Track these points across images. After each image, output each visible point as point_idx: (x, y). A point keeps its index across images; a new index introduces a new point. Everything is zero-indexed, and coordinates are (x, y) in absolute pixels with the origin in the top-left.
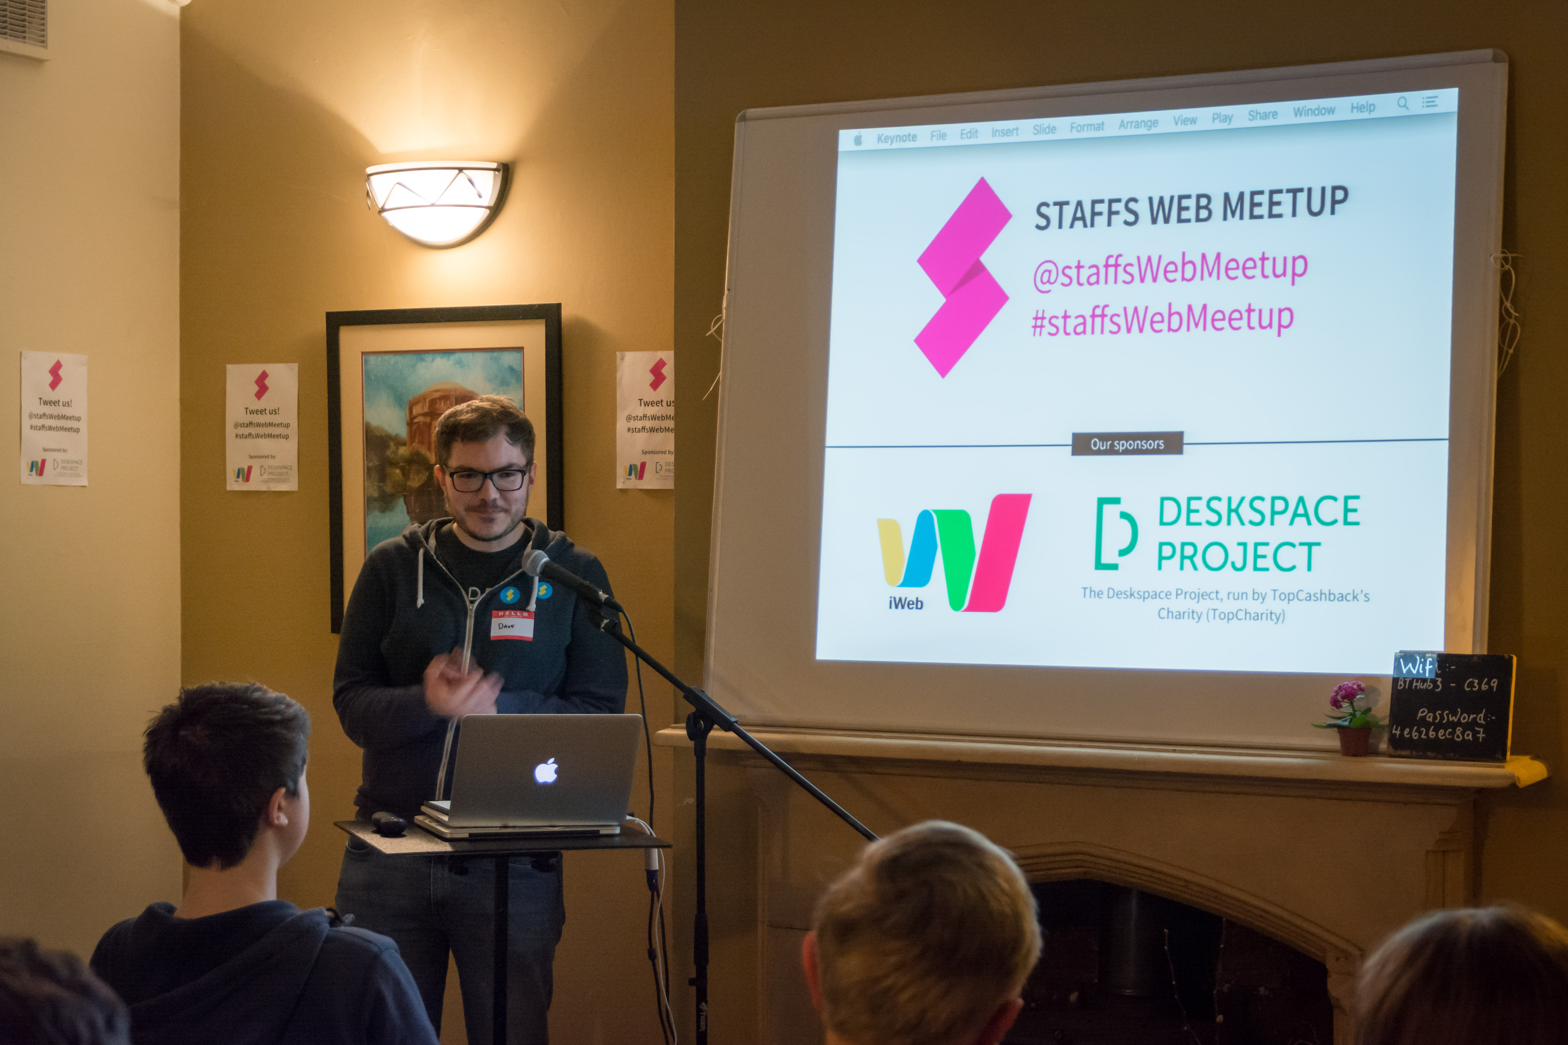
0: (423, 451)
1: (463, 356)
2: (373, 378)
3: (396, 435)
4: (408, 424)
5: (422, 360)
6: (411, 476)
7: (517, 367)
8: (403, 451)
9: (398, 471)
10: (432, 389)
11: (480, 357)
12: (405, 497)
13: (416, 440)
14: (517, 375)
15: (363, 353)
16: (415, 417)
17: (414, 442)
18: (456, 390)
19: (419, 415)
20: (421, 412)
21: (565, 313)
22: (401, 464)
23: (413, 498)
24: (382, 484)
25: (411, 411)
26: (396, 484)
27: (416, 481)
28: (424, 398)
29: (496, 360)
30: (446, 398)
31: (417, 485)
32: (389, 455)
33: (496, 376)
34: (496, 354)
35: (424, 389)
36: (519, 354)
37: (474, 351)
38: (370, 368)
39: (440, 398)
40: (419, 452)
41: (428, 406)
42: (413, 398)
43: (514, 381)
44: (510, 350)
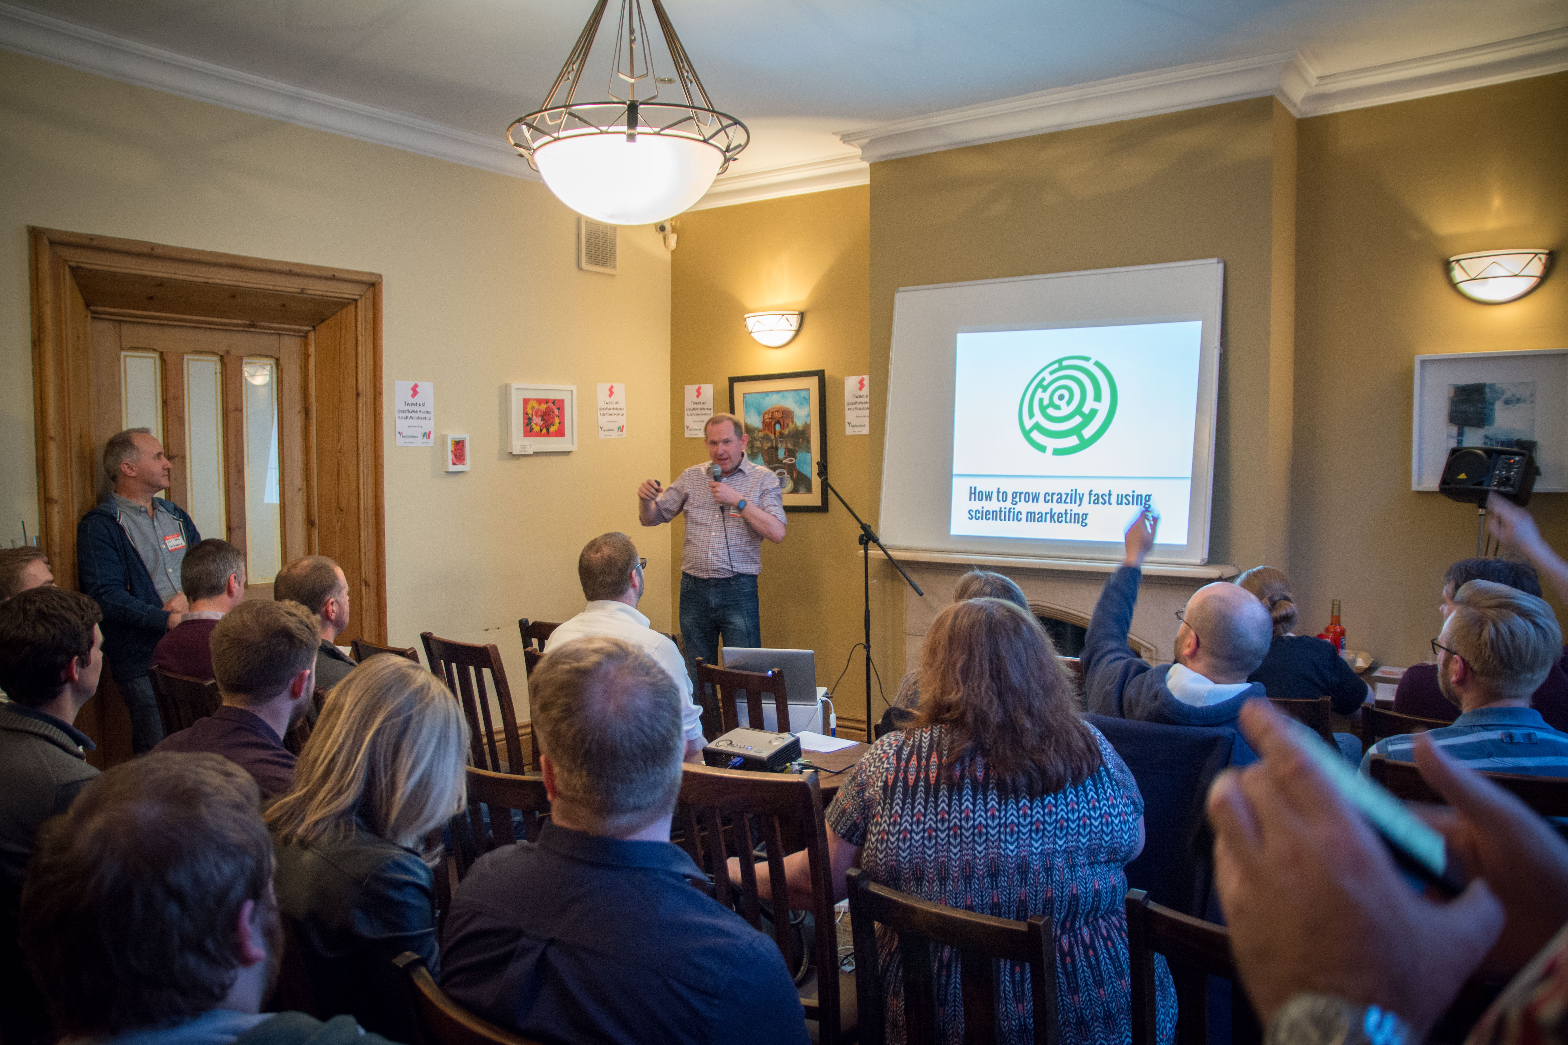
0: (769, 433)
1: (786, 393)
2: (747, 404)
3: (758, 428)
4: (762, 423)
5: (768, 396)
6: (764, 445)
7: (808, 398)
8: (761, 434)
9: (759, 444)
10: (771, 408)
11: (791, 394)
12: (762, 455)
13: (766, 429)
14: (807, 400)
15: (744, 394)
16: (766, 420)
18: (781, 408)
20: (768, 417)
21: (826, 373)
22: (760, 440)
23: (765, 455)
25: (764, 417)
26: (758, 448)
27: (767, 446)
28: (769, 412)
29: (798, 394)
30: (778, 411)
31: (767, 448)
32: (755, 436)
33: (798, 402)
34: (798, 392)
35: (769, 408)
36: (808, 392)
37: (789, 391)
38: (746, 400)
39: (776, 412)
40: (767, 434)
41: (771, 415)
42: (764, 412)
43: (805, 403)
44: (804, 390)
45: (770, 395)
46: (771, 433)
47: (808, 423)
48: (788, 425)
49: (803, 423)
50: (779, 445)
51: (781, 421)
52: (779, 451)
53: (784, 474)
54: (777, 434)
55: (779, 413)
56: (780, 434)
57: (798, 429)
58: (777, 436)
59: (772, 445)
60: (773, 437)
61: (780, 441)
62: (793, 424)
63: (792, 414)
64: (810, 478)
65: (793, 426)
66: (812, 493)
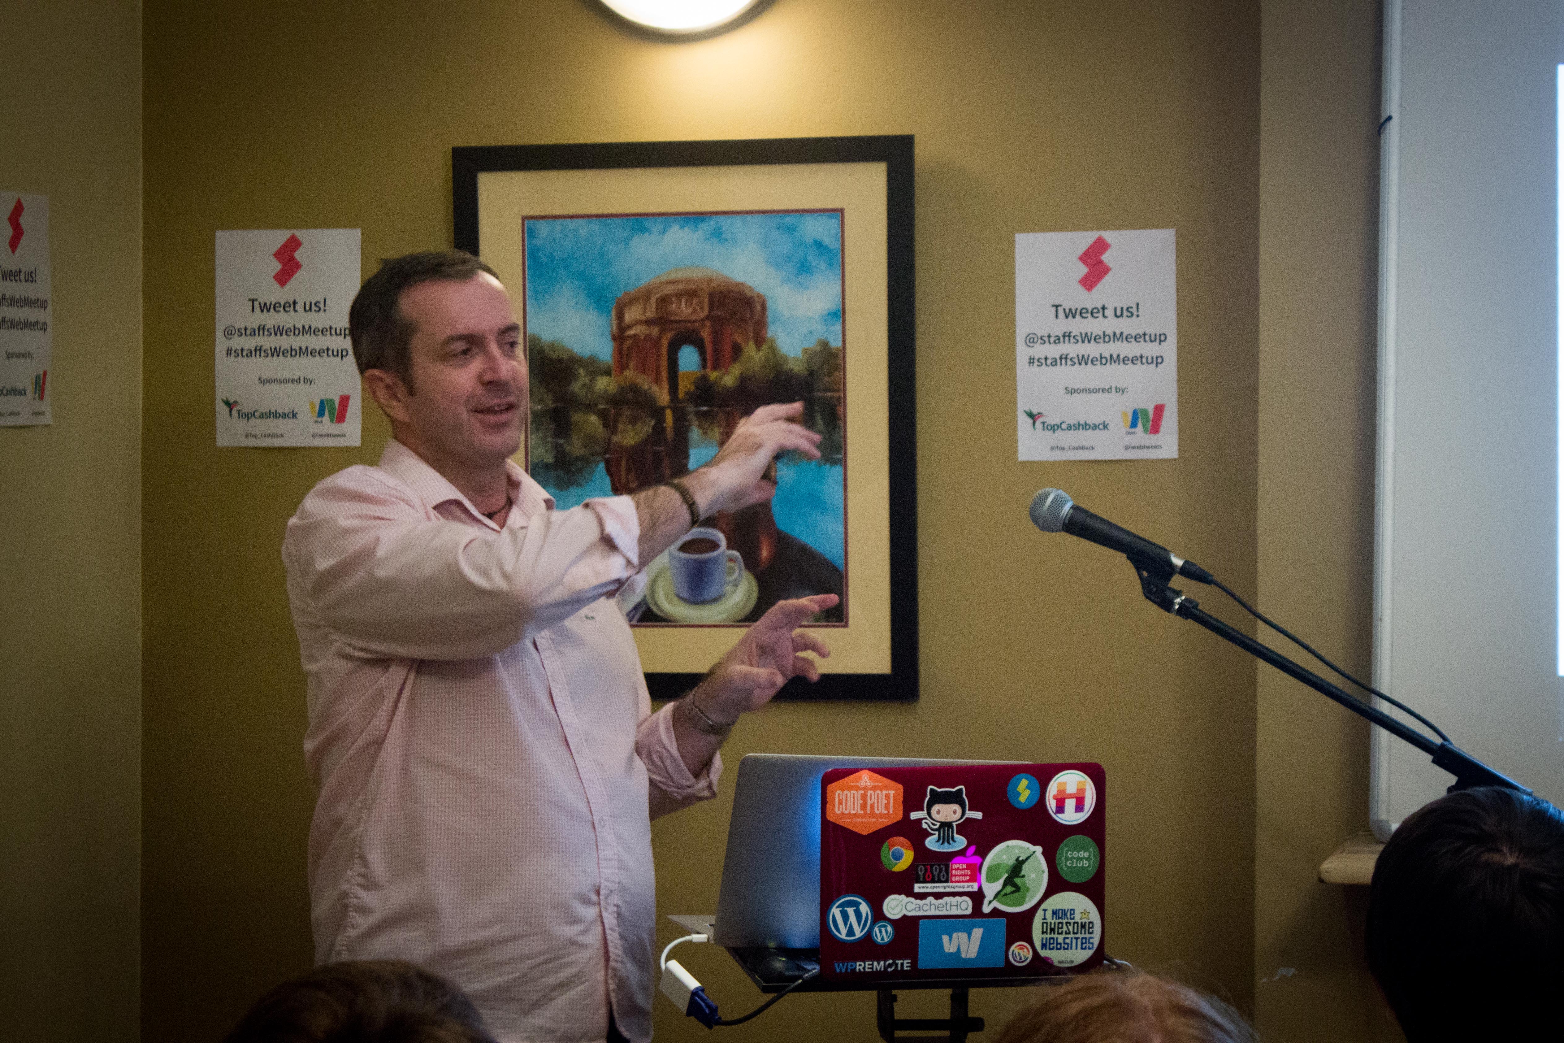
0: (644, 382)
1: (725, 223)
2: (545, 260)
3: (591, 358)
4: (614, 338)
5: (643, 230)
6: (620, 427)
7: (832, 243)
8: (605, 384)
9: (594, 418)
10: (659, 281)
11: (755, 224)
12: (608, 463)
13: (631, 365)
14: (831, 254)
15: (524, 218)
16: (630, 327)
17: (627, 367)
18: (710, 281)
19: (638, 323)
20: (642, 317)
21: (920, 151)
22: (600, 407)
23: (624, 464)
24: (561, 441)
25: (620, 317)
26: (590, 440)
27: (630, 436)
28: (645, 295)
29: (790, 230)
30: (690, 294)
31: (633, 443)
32: (577, 391)
33: (789, 258)
34: (788, 220)
35: (646, 279)
36: (834, 221)
37: (746, 216)
38: (539, 242)
39: (679, 295)
40: (636, 386)
41: (654, 309)
42: (626, 294)
43: (823, 266)
44: (817, 214)
45: (656, 226)
46: (657, 380)
47: (835, 343)
48: (737, 351)
49: (812, 343)
50: (695, 433)
51: (706, 334)
53: (714, 545)
54: (685, 386)
55: (692, 304)
56: (697, 387)
57: (786, 368)
58: (687, 393)
59: (659, 428)
60: (663, 397)
61: (698, 414)
62: (764, 347)
63: (759, 307)
64: (840, 564)
65: (761, 353)
66: (846, 626)
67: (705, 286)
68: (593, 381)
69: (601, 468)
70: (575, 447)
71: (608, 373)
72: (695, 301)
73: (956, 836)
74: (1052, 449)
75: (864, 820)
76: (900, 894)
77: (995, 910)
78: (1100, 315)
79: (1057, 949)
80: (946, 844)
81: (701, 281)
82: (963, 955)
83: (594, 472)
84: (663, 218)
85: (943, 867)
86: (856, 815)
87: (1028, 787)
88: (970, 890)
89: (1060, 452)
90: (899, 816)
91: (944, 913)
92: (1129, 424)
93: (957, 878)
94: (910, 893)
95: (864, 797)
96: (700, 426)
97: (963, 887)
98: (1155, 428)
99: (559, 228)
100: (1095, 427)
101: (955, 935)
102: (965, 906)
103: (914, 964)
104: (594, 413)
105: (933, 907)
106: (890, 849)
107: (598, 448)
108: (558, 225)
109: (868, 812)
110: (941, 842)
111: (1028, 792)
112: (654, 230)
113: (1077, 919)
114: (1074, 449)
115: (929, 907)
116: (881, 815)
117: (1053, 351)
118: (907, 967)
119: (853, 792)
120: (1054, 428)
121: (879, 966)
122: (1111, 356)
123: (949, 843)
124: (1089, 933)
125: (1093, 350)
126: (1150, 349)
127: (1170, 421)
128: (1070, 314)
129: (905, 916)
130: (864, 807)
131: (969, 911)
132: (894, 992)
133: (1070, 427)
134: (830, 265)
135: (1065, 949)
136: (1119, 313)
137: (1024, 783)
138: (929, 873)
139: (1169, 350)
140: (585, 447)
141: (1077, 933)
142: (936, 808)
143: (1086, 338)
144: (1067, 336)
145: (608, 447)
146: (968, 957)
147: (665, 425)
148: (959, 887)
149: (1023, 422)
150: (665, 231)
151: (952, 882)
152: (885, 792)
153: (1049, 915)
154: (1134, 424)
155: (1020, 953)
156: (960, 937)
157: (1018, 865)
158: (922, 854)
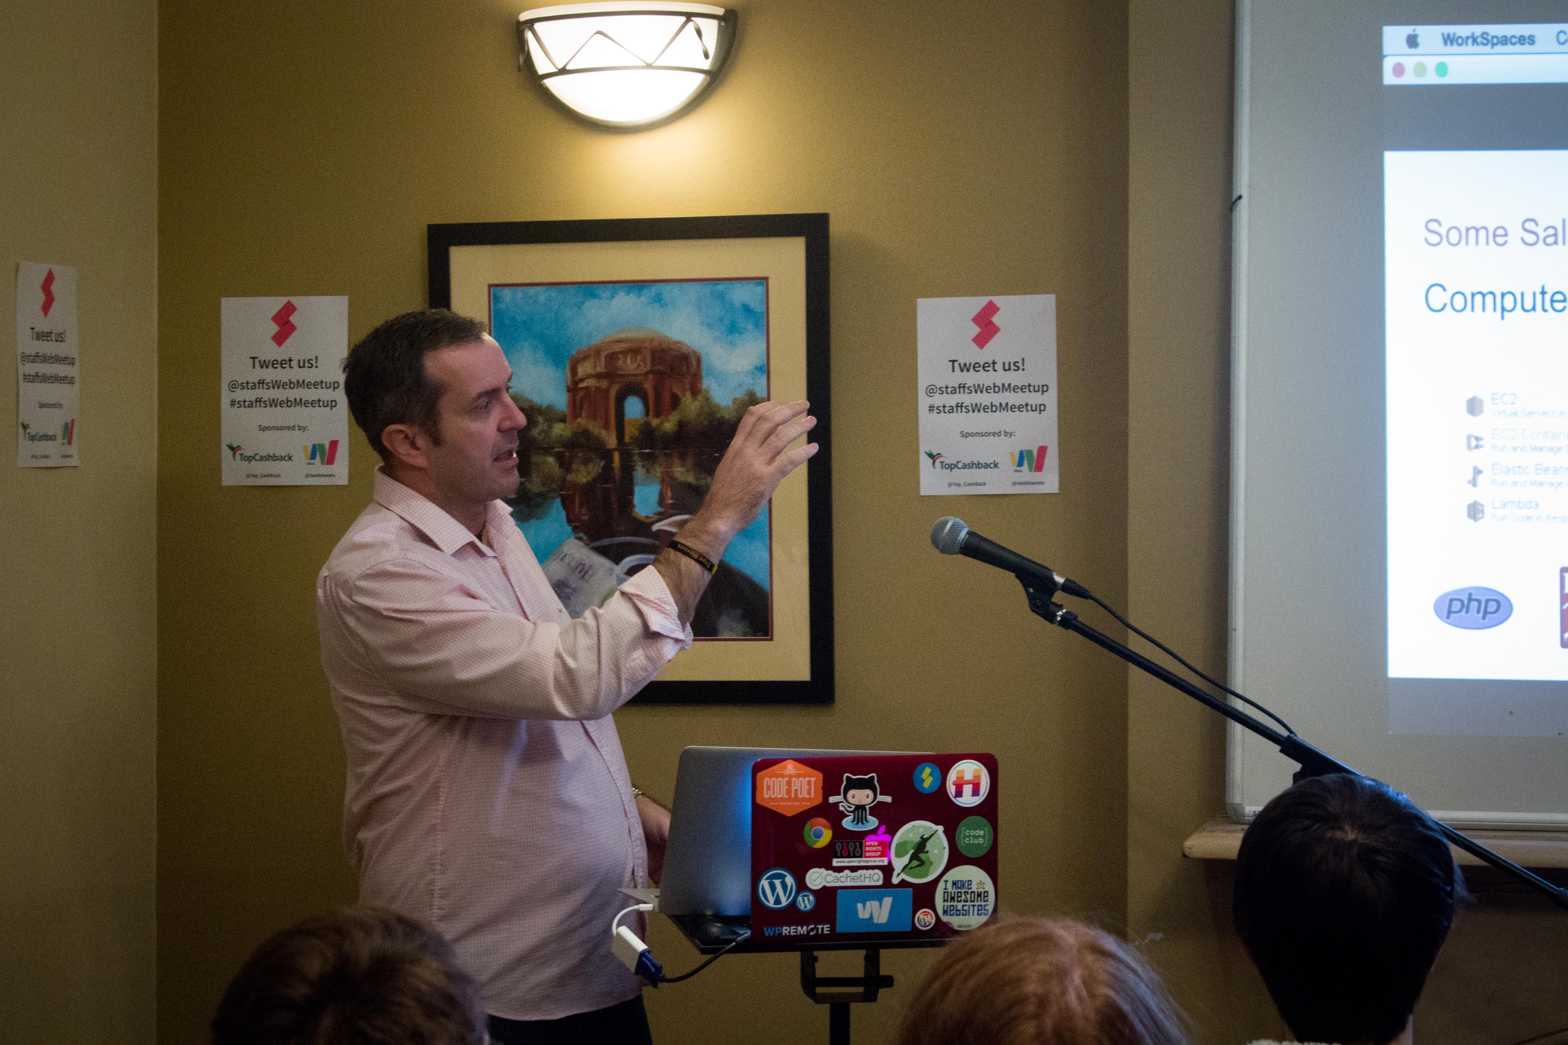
0: (595, 428)
1: (665, 290)
2: (507, 322)
3: (549, 407)
4: (569, 390)
5: (593, 296)
6: (574, 467)
7: (758, 307)
8: (560, 430)
9: (551, 459)
10: (608, 340)
11: (691, 291)
12: (563, 498)
13: (584, 413)
14: (757, 316)
15: (490, 286)
16: (582, 380)
17: (580, 416)
18: (652, 340)
19: (589, 376)
20: (593, 373)
21: (835, 228)
22: (557, 449)
23: (577, 499)
25: (574, 372)
26: (547, 478)
27: (583, 475)
28: (596, 352)
29: (721, 297)
30: (635, 351)
31: (584, 480)
32: (536, 435)
33: (721, 319)
34: (720, 287)
35: (597, 339)
36: (760, 287)
37: (683, 283)
38: (503, 306)
39: (625, 353)
40: (587, 431)
41: (603, 364)
42: (579, 352)
43: (750, 327)
44: (745, 282)
45: (605, 293)
46: (606, 426)
47: (761, 394)
48: (676, 402)
49: (740, 394)
50: (639, 472)
51: (648, 386)
52: (637, 489)
54: (630, 431)
55: (637, 359)
56: (642, 432)
57: (718, 416)
58: (631, 438)
59: (608, 468)
60: (611, 441)
61: (641, 455)
62: (700, 397)
63: (694, 363)
64: (766, 586)
65: (697, 403)
66: (771, 639)
67: (647, 345)
68: (550, 427)
69: (558, 503)
70: (535, 486)
71: (563, 420)
72: (638, 358)
73: (869, 817)
74: (950, 485)
75: (790, 804)
76: (820, 867)
77: (903, 881)
78: (991, 368)
79: (957, 915)
80: (860, 824)
81: (644, 341)
82: (875, 921)
83: (552, 507)
84: (611, 285)
85: (857, 843)
86: (782, 799)
87: (931, 775)
88: (881, 864)
89: (957, 487)
90: (819, 800)
91: (859, 884)
92: (1016, 463)
93: (870, 854)
94: (829, 867)
95: (789, 783)
96: (643, 466)
97: (875, 861)
98: (1039, 467)
99: (520, 295)
100: (987, 466)
101: (868, 903)
102: (877, 878)
103: (833, 928)
104: (552, 456)
105: (849, 879)
106: (812, 827)
107: (554, 486)
108: (520, 292)
109: (793, 796)
110: (855, 822)
111: (931, 779)
112: (603, 296)
113: (974, 888)
114: (969, 485)
115: (845, 879)
116: (804, 799)
117: (951, 400)
118: (827, 931)
119: (781, 779)
120: (951, 467)
121: (802, 930)
122: (1001, 404)
123: (863, 823)
124: (984, 901)
125: (984, 399)
126: (1034, 399)
127: (1052, 461)
128: (964, 368)
129: (824, 887)
130: (789, 792)
131: (880, 883)
132: (816, 953)
133: (965, 466)
134: (757, 325)
135: (963, 915)
136: (1007, 368)
137: (928, 771)
138: (845, 849)
139: (1051, 399)
140: (544, 484)
141: (973, 901)
142: (851, 793)
143: (979, 389)
144: (962, 387)
145: (563, 484)
146: (879, 922)
147: (613, 465)
148: (871, 861)
149: (925, 462)
150: (612, 297)
151: (866, 857)
152: (807, 779)
153: (950, 885)
154: (1020, 464)
155: (925, 919)
156: (872, 905)
157: (924, 841)
158: (840, 833)
